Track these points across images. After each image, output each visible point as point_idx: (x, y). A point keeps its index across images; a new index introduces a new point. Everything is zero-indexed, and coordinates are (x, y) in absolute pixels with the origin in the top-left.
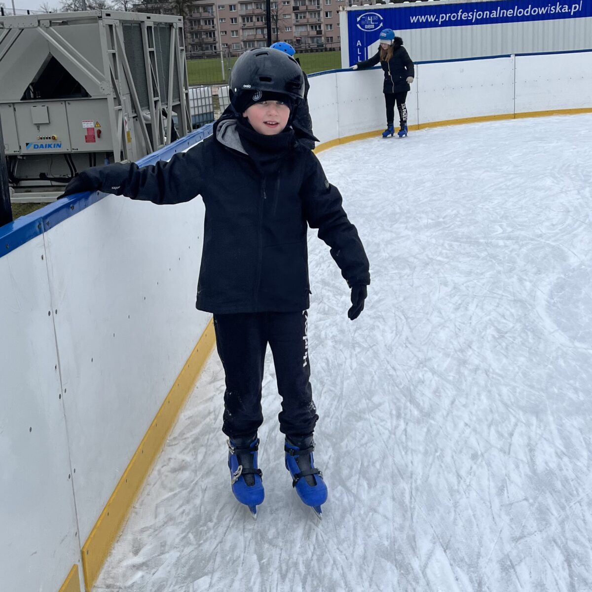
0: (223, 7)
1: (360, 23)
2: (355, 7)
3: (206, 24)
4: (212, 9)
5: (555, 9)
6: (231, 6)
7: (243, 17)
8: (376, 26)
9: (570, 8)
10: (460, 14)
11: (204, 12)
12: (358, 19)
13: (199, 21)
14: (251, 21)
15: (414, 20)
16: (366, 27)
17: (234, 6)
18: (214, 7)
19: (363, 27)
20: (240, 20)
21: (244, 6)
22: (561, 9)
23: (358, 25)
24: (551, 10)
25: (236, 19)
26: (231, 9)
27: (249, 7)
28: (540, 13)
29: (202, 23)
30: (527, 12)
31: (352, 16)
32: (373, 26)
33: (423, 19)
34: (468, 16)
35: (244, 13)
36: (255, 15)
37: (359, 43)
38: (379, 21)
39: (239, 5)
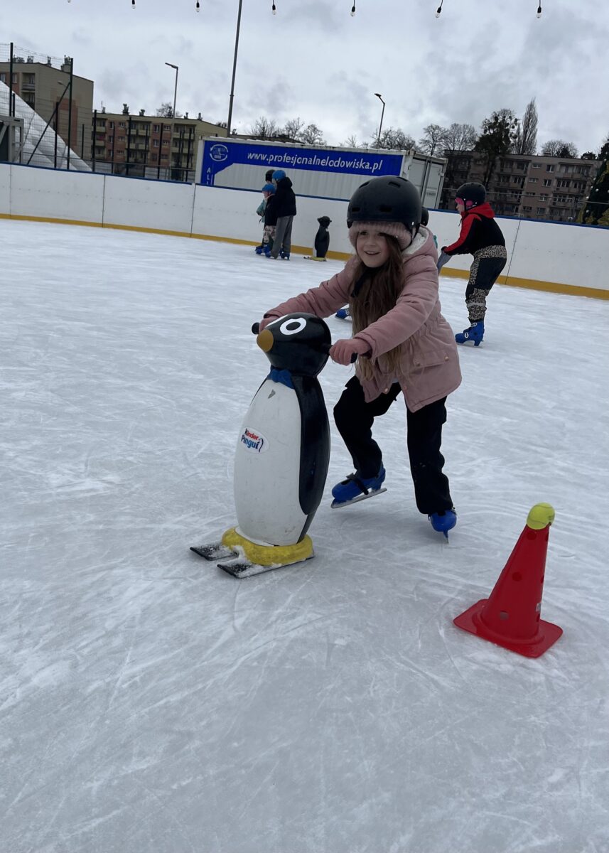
0: (540, 165)
1: (212, 152)
2: (213, 138)
3: (515, 182)
4: (527, 166)
5: (359, 164)
6: (549, 166)
7: (559, 180)
8: (223, 157)
9: (371, 165)
10: (285, 157)
11: (518, 168)
12: (212, 149)
13: (509, 178)
14: (567, 186)
15: (250, 156)
16: (216, 156)
17: (554, 166)
18: (530, 164)
19: (213, 157)
20: (555, 183)
21: (565, 168)
22: (364, 165)
23: (211, 155)
24: (356, 165)
25: (550, 181)
26: (548, 170)
27: (570, 170)
28: (347, 166)
29: (512, 180)
30: (337, 164)
31: (208, 144)
32: (220, 157)
33: (257, 157)
34: (291, 160)
35: (561, 176)
36: (573, 181)
37: (209, 170)
38: (225, 153)
39: (559, 166)
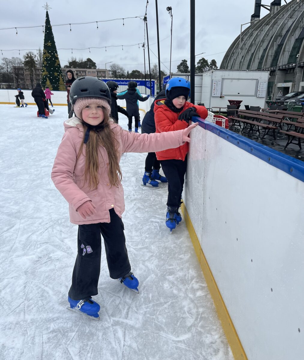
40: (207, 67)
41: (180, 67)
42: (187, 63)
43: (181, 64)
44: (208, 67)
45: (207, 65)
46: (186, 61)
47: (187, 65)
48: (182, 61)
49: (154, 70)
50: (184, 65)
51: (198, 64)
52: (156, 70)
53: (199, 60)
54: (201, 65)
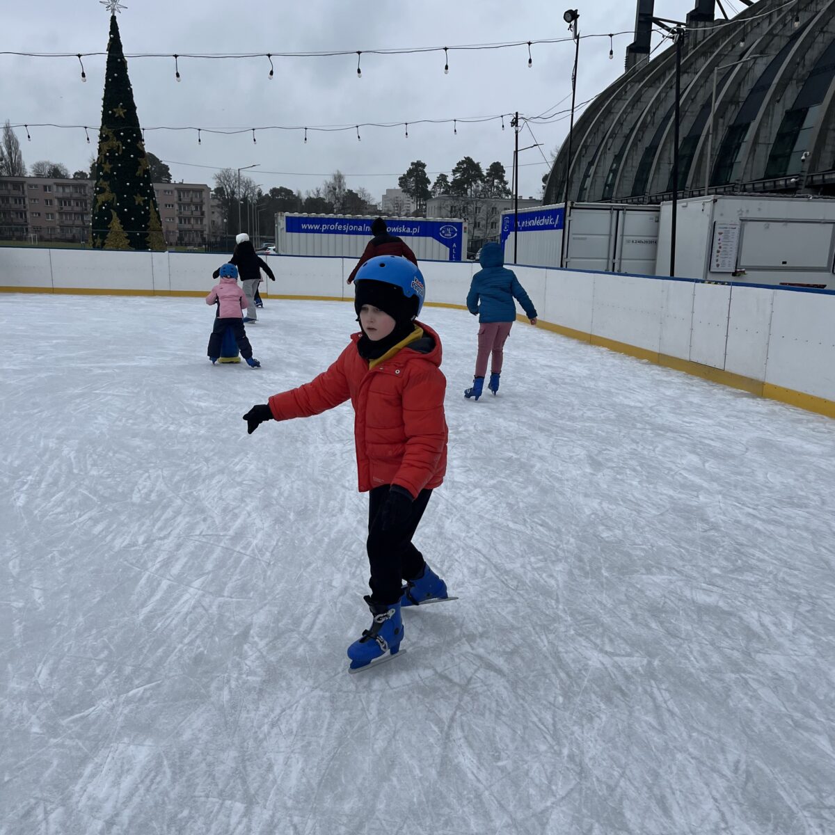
40: (480, 182)
41: (406, 181)
42: (426, 170)
43: (410, 172)
44: (482, 181)
45: (480, 175)
46: (424, 166)
47: (425, 174)
48: (412, 164)
49: (335, 189)
50: (416, 176)
51: (454, 175)
52: (340, 187)
53: (458, 164)
54: (463, 175)
